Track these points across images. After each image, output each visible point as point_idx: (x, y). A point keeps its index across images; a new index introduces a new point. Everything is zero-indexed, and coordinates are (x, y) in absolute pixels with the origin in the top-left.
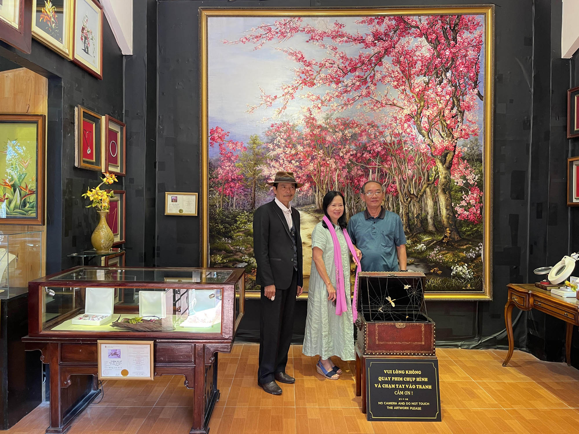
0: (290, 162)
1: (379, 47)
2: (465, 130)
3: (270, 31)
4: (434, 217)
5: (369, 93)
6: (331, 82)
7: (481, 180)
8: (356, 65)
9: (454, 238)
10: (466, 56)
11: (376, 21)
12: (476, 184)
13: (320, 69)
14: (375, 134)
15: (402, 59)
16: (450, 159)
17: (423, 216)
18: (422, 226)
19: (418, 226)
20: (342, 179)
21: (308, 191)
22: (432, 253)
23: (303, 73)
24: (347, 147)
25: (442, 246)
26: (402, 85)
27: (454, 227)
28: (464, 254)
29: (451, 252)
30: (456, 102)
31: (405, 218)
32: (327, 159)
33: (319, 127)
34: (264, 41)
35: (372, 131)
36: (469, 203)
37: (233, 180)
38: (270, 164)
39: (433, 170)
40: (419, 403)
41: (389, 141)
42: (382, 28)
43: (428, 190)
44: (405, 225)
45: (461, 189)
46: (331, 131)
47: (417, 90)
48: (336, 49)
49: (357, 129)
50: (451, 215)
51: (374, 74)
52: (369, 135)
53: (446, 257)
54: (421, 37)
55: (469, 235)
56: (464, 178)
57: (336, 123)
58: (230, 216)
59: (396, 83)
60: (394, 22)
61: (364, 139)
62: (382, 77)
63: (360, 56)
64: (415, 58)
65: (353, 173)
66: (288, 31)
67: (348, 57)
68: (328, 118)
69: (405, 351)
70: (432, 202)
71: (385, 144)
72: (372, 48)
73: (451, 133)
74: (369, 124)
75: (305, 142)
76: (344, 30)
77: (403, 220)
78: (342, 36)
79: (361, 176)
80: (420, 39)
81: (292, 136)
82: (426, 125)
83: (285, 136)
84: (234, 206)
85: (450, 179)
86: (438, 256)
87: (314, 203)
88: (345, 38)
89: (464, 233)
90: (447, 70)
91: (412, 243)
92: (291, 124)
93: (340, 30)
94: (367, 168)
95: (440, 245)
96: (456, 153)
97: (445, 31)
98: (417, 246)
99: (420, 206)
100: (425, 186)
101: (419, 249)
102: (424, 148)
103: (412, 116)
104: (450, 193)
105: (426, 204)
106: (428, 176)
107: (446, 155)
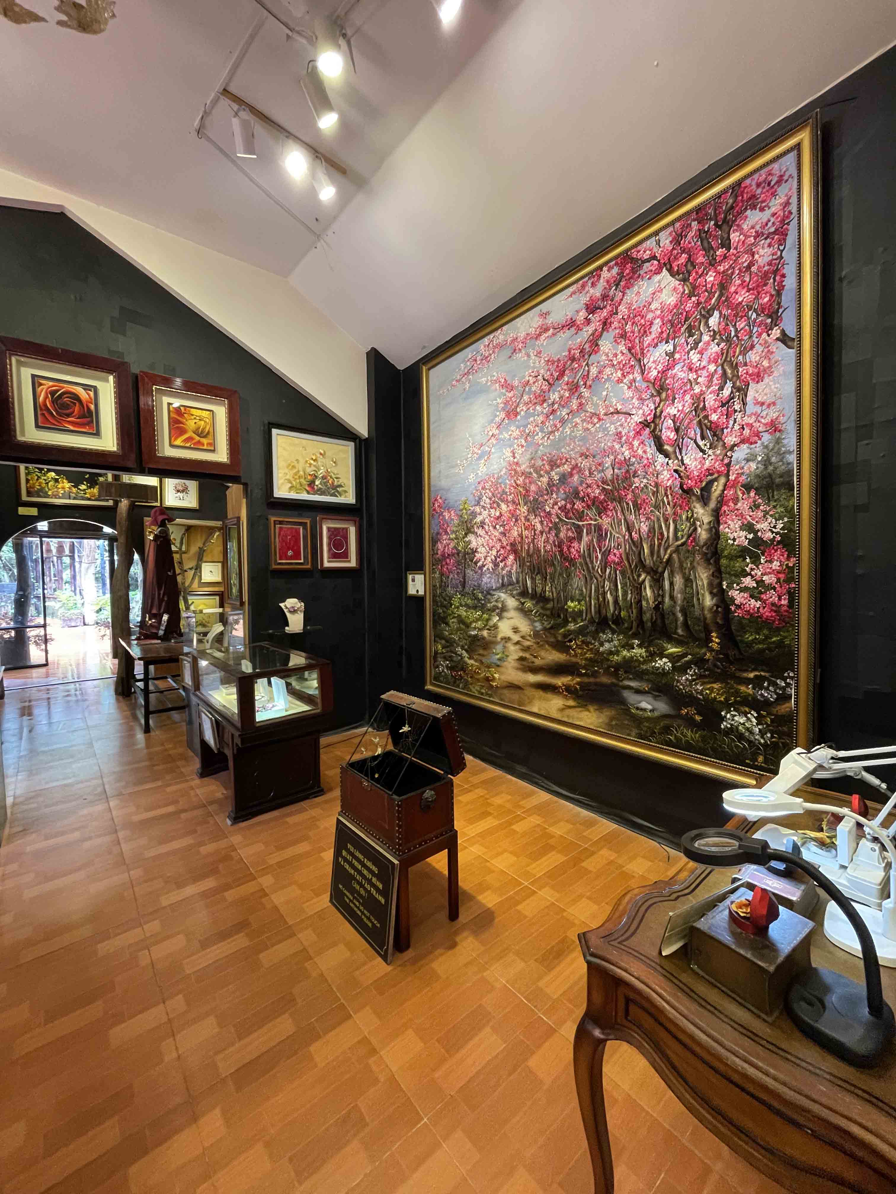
1: (595, 323)
2: (750, 426)
3: (476, 360)
4: (686, 609)
5: (582, 404)
6: (536, 403)
8: (564, 366)
9: (727, 655)
10: (750, 266)
11: (590, 282)
12: (778, 538)
13: (523, 389)
14: (590, 469)
15: (629, 328)
16: (718, 492)
17: (666, 606)
19: (657, 625)
22: (684, 679)
23: (506, 402)
25: (703, 668)
26: (628, 374)
27: (728, 632)
28: (749, 690)
29: (722, 682)
30: (729, 371)
31: (635, 610)
32: (532, 518)
33: (523, 473)
34: (471, 375)
35: (585, 465)
36: (760, 582)
37: (449, 555)
38: (477, 533)
39: (684, 517)
42: (599, 290)
43: (675, 557)
45: (743, 552)
46: (536, 476)
47: (654, 373)
48: (540, 352)
50: (721, 607)
51: (588, 371)
52: (582, 472)
53: (711, 691)
54: (658, 272)
55: (760, 652)
56: (749, 528)
59: (619, 374)
60: (615, 270)
61: (575, 480)
62: (600, 372)
63: (570, 350)
64: (650, 316)
66: (491, 352)
67: (555, 358)
68: (532, 459)
70: (682, 581)
72: (585, 328)
73: (720, 439)
74: (581, 455)
75: (509, 498)
76: (549, 320)
79: (571, 540)
80: (657, 278)
81: (497, 492)
82: (672, 435)
83: (490, 494)
84: (450, 586)
85: (718, 532)
86: (695, 685)
88: (551, 331)
89: (749, 645)
90: (708, 315)
91: (648, 654)
92: (496, 475)
93: (545, 321)
94: (579, 526)
95: (699, 665)
96: (732, 477)
97: (705, 237)
98: (655, 661)
99: (661, 587)
100: (669, 551)
101: (659, 668)
102: (666, 477)
103: (645, 424)
104: (717, 562)
105: (672, 584)
106: (676, 530)
107: (710, 483)
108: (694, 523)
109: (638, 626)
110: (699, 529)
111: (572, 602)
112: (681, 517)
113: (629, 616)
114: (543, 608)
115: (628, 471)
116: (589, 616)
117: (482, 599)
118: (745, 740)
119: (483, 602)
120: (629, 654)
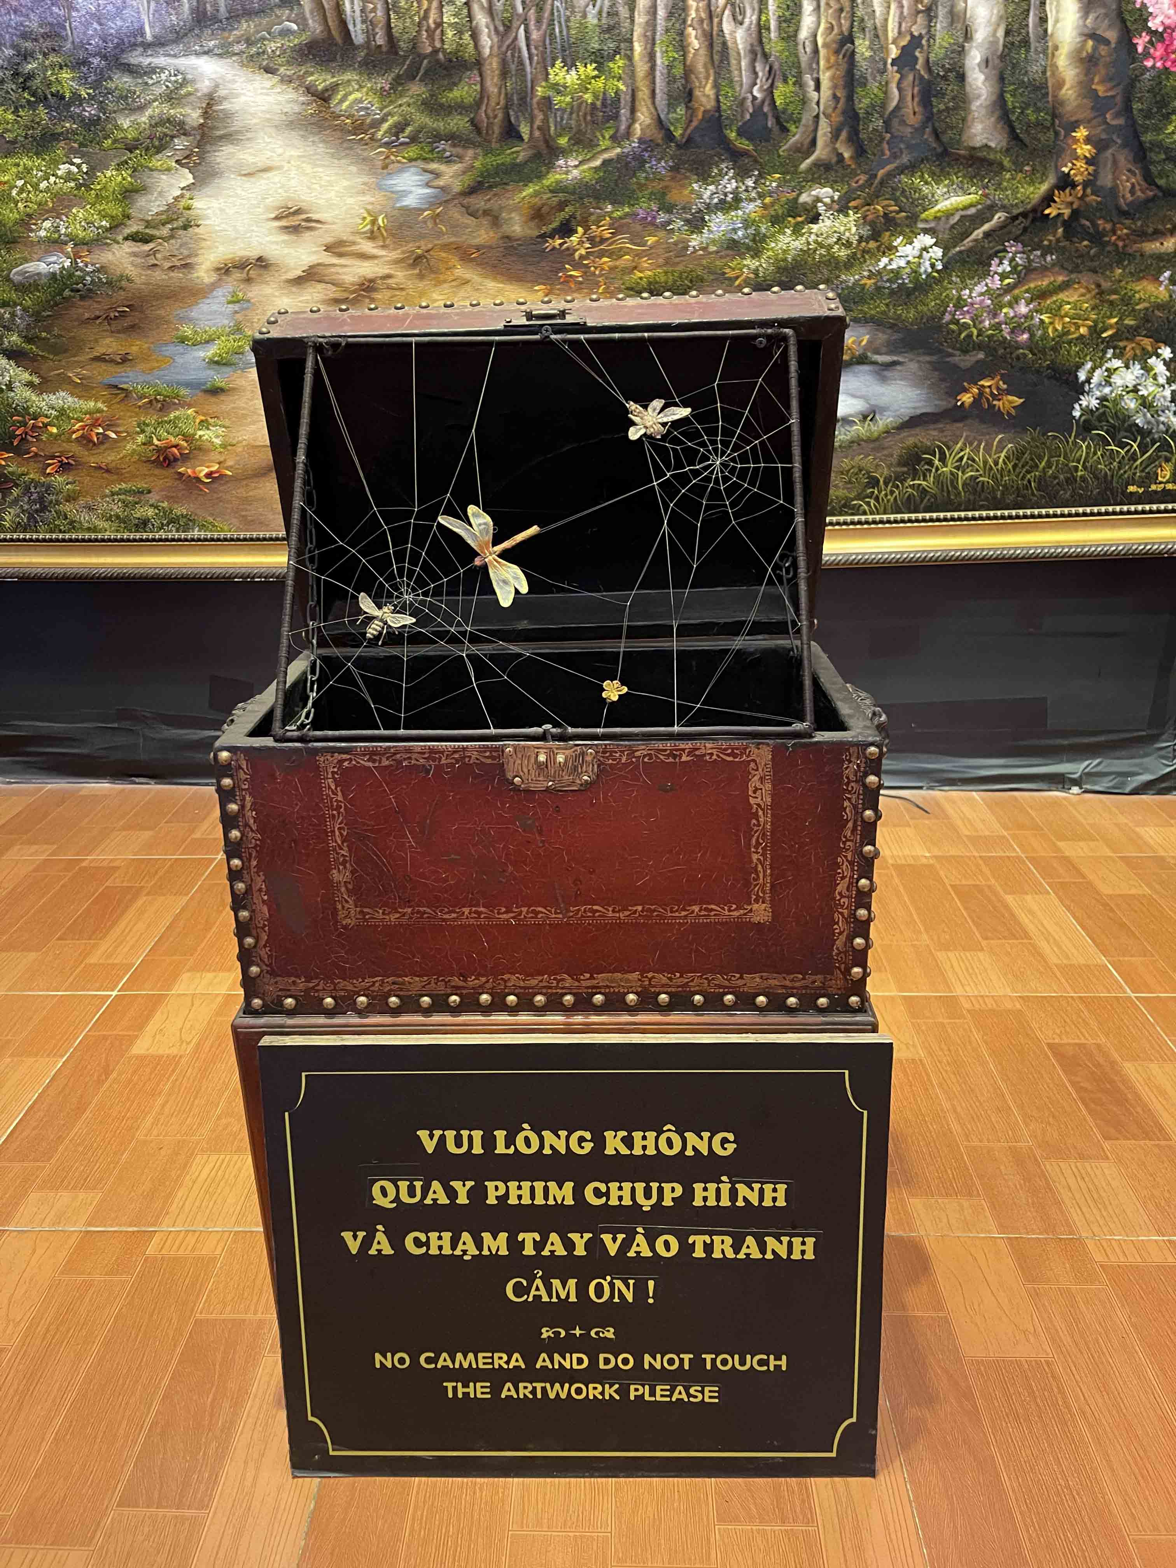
4: (1002, 57)
9: (1113, 192)
17: (937, 52)
18: (929, 118)
19: (903, 122)
22: (977, 292)
25: (1039, 246)
27: (1121, 121)
28: (1158, 291)
29: (1087, 279)
31: (828, 74)
40: (708, 1357)
44: (827, 116)
50: (1107, 42)
53: (1056, 312)
69: (602, 978)
77: (818, 88)
86: (1010, 305)
91: (865, 231)
95: (1025, 238)
98: (891, 249)
101: (897, 273)
109: (835, 135)
111: (570, 65)
113: (804, 101)
114: (432, 106)
116: (644, 117)
117: (77, 98)
118: (1135, 431)
119: (90, 111)
120: (798, 244)
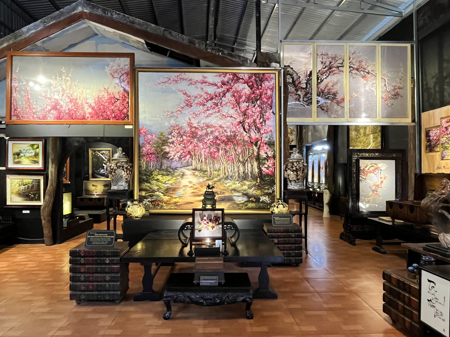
0: (180, 144)
1: (225, 88)
2: (266, 130)
3: (170, 79)
4: (251, 173)
5: (219, 111)
6: (201, 105)
7: (275, 154)
8: (212, 97)
9: (261, 183)
10: (266, 94)
11: (223, 75)
12: (272, 156)
13: (194, 99)
14: (222, 131)
15: (235, 94)
16: (259, 144)
17: (246, 172)
18: (246, 177)
19: (244, 177)
20: (206, 154)
21: (189, 160)
22: (251, 191)
23: (186, 100)
24: (208, 137)
25: (256, 187)
26: (235, 107)
27: (262, 178)
28: (266, 191)
29: (260, 190)
30: (262, 116)
31: (237, 173)
32: (198, 143)
33: (195, 127)
34: (166, 84)
35: (221, 130)
36: (269, 166)
37: (151, 154)
38: (169, 146)
39: (251, 149)
41: (229, 135)
42: (226, 79)
43: (249, 159)
45: (265, 159)
46: (200, 129)
47: (243, 110)
48: (202, 89)
49: (213, 128)
50: (260, 172)
51: (222, 102)
52: (219, 132)
53: (258, 193)
54: (245, 84)
55: (269, 182)
56: (266, 153)
57: (203, 125)
58: (149, 172)
59: (232, 106)
60: (231, 76)
61: (217, 134)
62: (226, 103)
63: (215, 93)
64: (242, 94)
65: (211, 150)
66: (179, 80)
67: (209, 93)
68: (199, 123)
70: (251, 165)
71: (227, 136)
72: (221, 88)
73: (260, 131)
74: (219, 126)
75: (188, 135)
76: (206, 80)
78: (206, 83)
79: (215, 152)
80: (244, 85)
81: (181, 132)
82: (248, 127)
83: (177, 132)
84: (151, 167)
85: (259, 153)
86: (254, 192)
87: (192, 165)
88: (208, 84)
89: (266, 180)
90: (257, 100)
91: (241, 185)
92: (180, 126)
93: (205, 79)
94: (218, 148)
95: (254, 187)
96: (262, 141)
97: (256, 81)
98: (243, 187)
99: (245, 167)
100: (247, 157)
102: (246, 138)
103: (240, 123)
104: (259, 161)
105: (248, 166)
106: (249, 152)
107: (257, 142)
108: (253, 151)
109: (238, 178)
110: (255, 153)
111: (215, 171)
112: (250, 149)
113: (235, 175)
114: (203, 174)
115: (235, 134)
116: (222, 176)
117: (172, 172)
118: (265, 203)
119: (173, 173)
120: (235, 186)
